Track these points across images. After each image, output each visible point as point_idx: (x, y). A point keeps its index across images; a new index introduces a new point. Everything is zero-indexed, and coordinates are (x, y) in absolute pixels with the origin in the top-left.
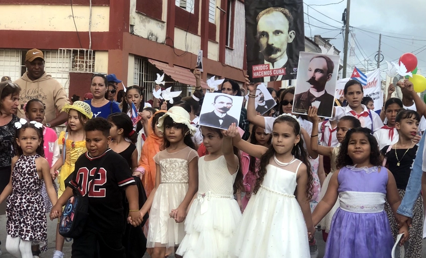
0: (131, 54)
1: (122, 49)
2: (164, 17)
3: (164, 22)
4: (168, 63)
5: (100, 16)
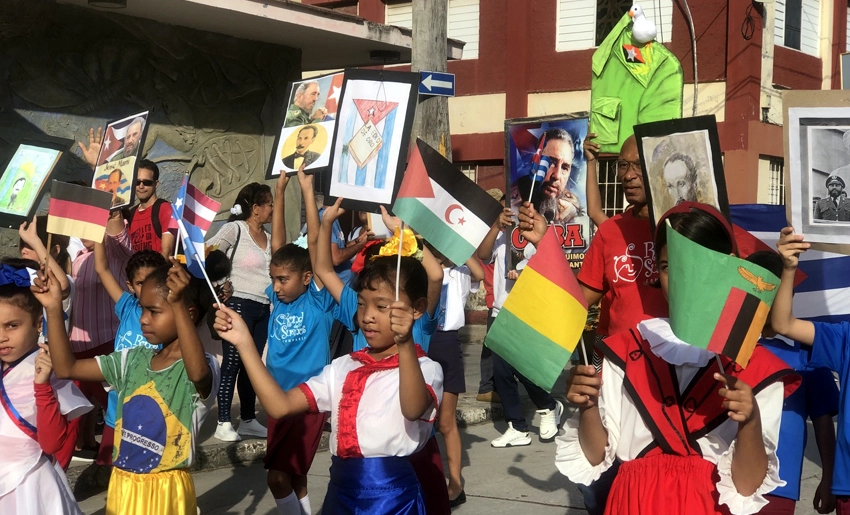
0: (763, 157)
1: (746, 148)
2: (826, 88)
5: (711, 98)
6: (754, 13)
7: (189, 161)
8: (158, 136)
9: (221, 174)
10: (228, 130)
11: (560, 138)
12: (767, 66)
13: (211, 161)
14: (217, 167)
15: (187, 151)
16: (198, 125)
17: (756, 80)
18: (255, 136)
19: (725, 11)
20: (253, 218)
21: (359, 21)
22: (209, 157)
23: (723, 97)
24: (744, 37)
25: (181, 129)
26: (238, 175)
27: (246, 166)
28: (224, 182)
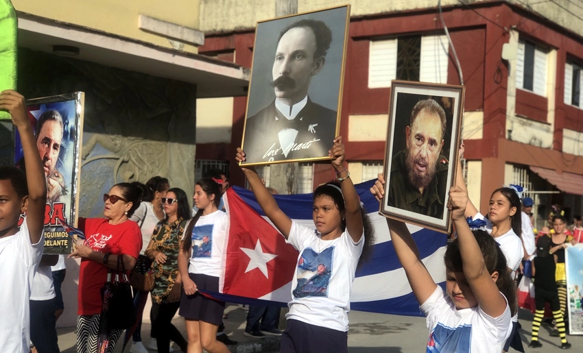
0: (508, 163)
1: (497, 156)
2: (551, 117)
3: (550, 124)
4: (554, 170)
5: (473, 123)
6: (502, 66)
7: (118, 159)
8: (97, 142)
9: (139, 168)
10: (145, 138)
11: (54, 119)
12: (511, 102)
13: (133, 159)
14: (136, 163)
15: (116, 152)
16: (125, 135)
17: (503, 111)
18: (164, 143)
19: (482, 65)
20: (156, 201)
21: (237, 67)
22: (132, 156)
23: (481, 122)
24: (496, 82)
25: (113, 137)
26: (151, 169)
27: (157, 163)
28: (142, 173)
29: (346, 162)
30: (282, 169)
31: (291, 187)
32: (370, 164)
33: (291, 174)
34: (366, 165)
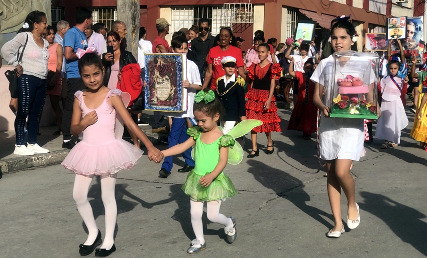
0: (284, 6)
1: (276, 2)
4: (316, 12)
9: (7, 7)
11: (410, 24)
26: (16, 8)
27: (21, 2)
28: (9, 11)
29: (159, 7)
30: (127, 7)
31: (135, 21)
32: (178, 9)
33: (134, 11)
34: (174, 9)
